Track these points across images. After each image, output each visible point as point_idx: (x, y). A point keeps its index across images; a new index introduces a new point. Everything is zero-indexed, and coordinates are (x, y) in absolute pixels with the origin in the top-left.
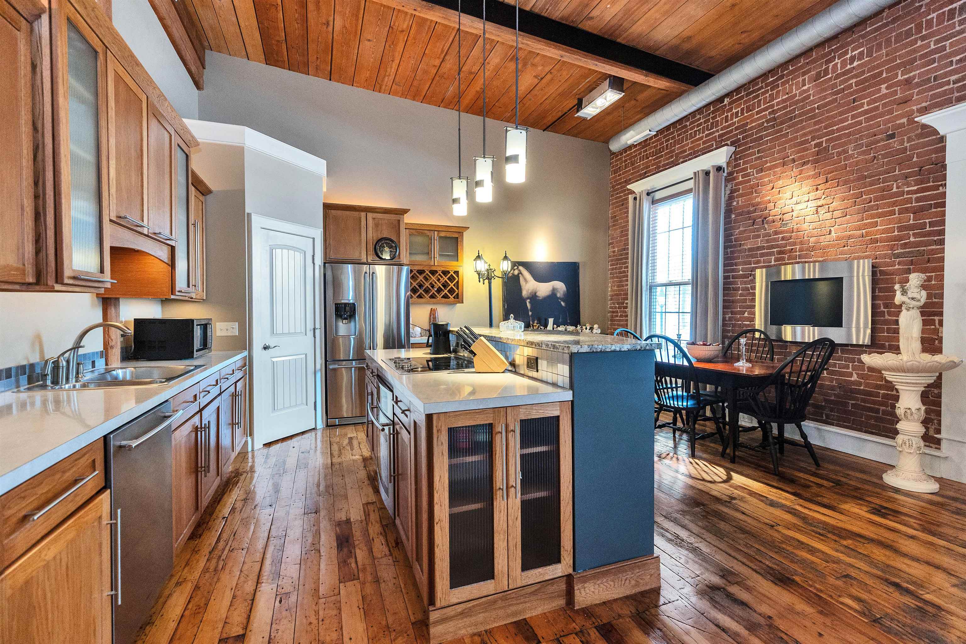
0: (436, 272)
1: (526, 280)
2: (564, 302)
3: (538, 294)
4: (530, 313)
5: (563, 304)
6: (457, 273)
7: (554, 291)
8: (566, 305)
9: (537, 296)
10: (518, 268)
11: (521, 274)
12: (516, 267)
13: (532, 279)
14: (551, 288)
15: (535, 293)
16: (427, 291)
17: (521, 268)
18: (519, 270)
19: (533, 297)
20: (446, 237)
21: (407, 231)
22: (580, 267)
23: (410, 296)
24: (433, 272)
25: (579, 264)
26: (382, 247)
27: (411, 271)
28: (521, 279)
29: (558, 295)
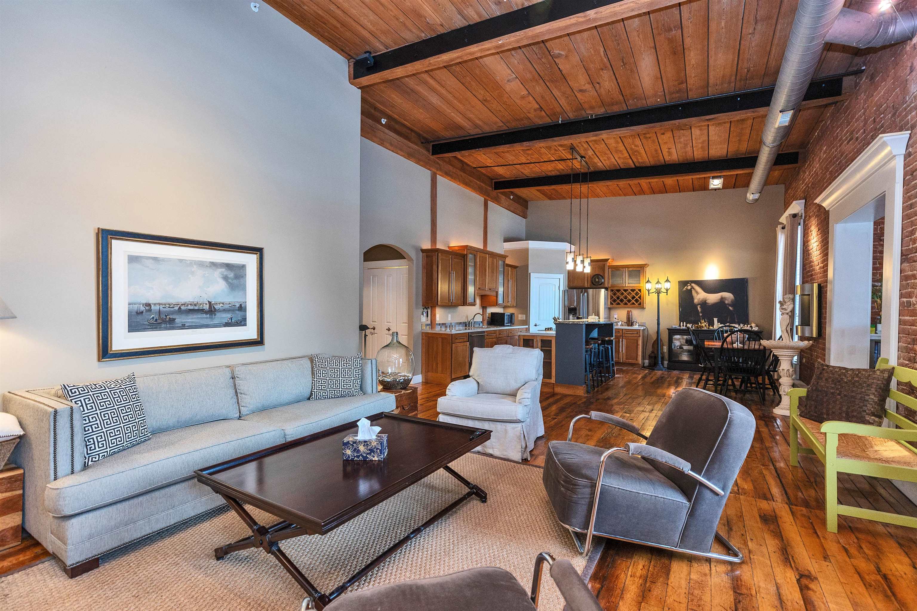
0: (627, 290)
1: (697, 292)
2: (731, 307)
3: (707, 302)
5: (730, 308)
6: (640, 290)
7: (722, 299)
8: (734, 308)
10: (691, 284)
11: (693, 288)
12: (689, 285)
13: (703, 292)
14: (719, 297)
15: (705, 301)
16: (622, 301)
18: (692, 286)
19: (704, 303)
20: (632, 271)
21: (610, 269)
22: (749, 281)
23: (611, 304)
24: (625, 290)
25: (747, 279)
26: (595, 279)
27: (612, 290)
28: (693, 292)
29: (726, 302)
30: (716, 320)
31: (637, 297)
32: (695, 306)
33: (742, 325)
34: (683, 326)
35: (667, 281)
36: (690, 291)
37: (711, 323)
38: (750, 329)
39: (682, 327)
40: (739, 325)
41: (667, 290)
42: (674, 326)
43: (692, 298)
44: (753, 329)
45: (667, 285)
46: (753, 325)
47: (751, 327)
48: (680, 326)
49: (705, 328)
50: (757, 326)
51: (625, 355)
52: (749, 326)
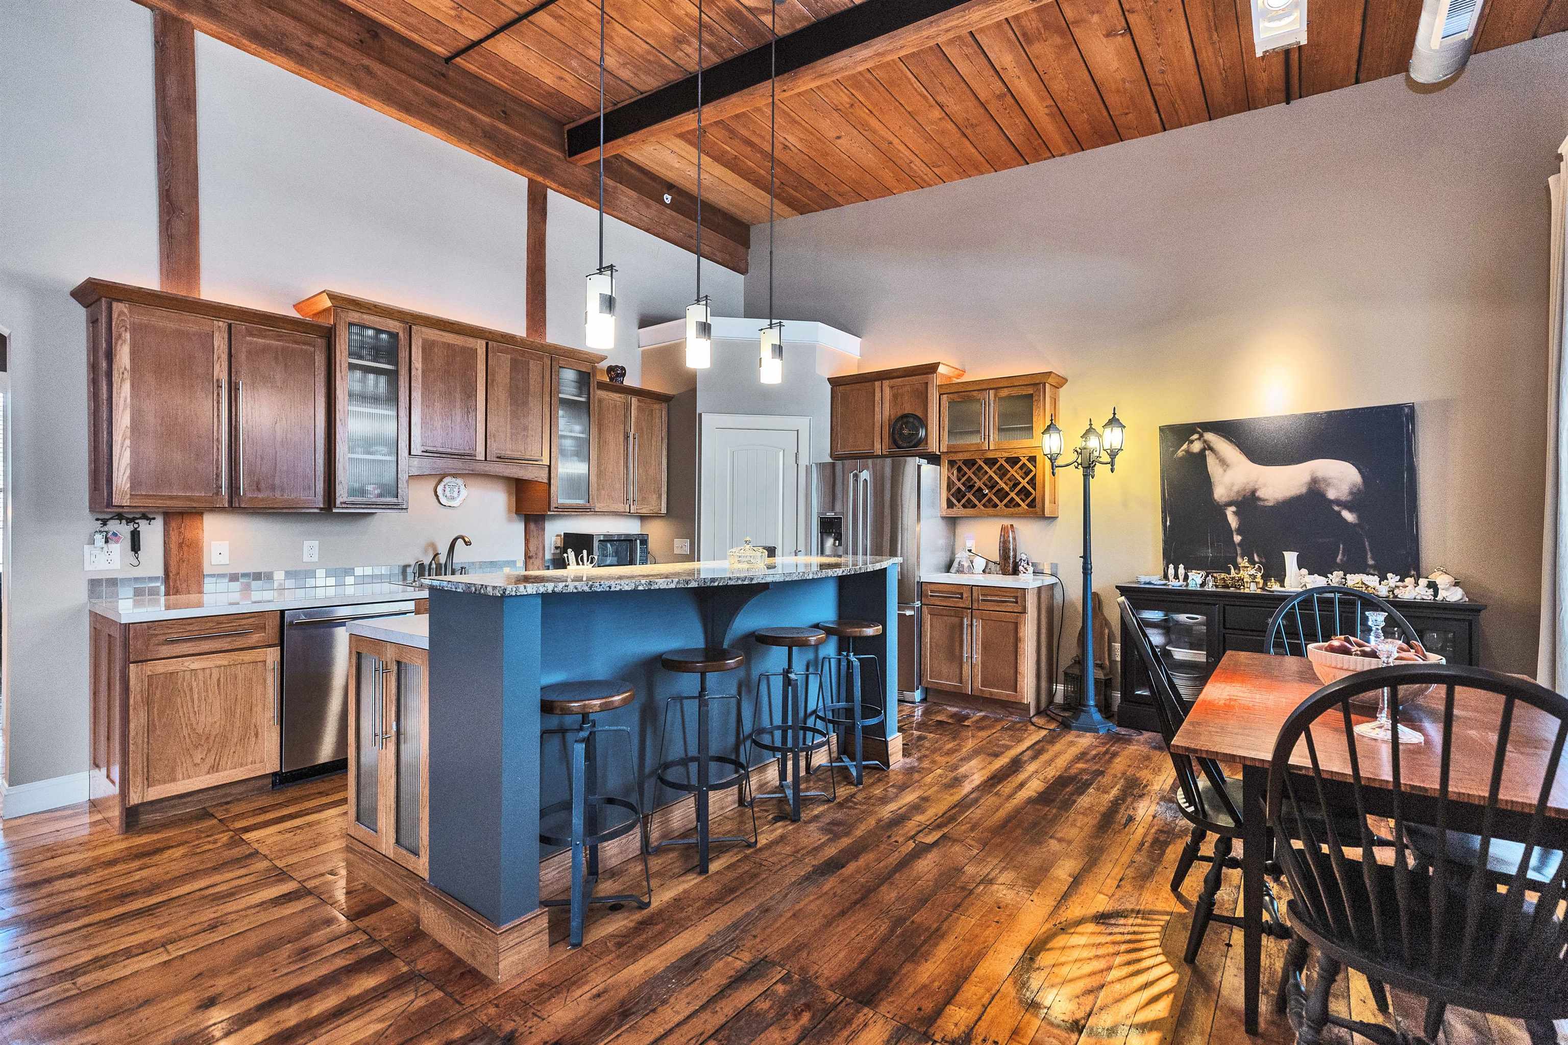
0: (995, 460)
1: (1223, 462)
2: (1351, 510)
3: (1261, 494)
4: (1237, 539)
5: (1348, 516)
6: (1033, 459)
7: (1318, 484)
8: (1361, 516)
9: (1259, 499)
10: (1201, 436)
11: (1211, 449)
12: (1196, 436)
13: (1242, 459)
14: (1307, 478)
15: (1253, 492)
16: (981, 494)
17: (1209, 436)
18: (1205, 441)
19: (1247, 501)
20: (1010, 397)
21: (944, 397)
22: (1420, 418)
23: (950, 505)
24: (991, 462)
25: (1412, 408)
26: (901, 429)
27: (952, 463)
28: (1211, 460)
29: (1331, 494)
30: (1291, 558)
31: (1024, 482)
32: (1219, 510)
33: (1392, 579)
34: (1176, 577)
35: (1114, 421)
36: (1200, 458)
37: (1275, 571)
38: (1428, 595)
39: (1174, 584)
40: (1383, 578)
41: (1113, 454)
42: (1143, 579)
43: (1206, 482)
44: (1442, 595)
45: (1112, 438)
46: (1442, 580)
47: (1432, 585)
48: (1166, 577)
49: (1252, 589)
50: (1456, 584)
51: (978, 669)
52: (1423, 582)
